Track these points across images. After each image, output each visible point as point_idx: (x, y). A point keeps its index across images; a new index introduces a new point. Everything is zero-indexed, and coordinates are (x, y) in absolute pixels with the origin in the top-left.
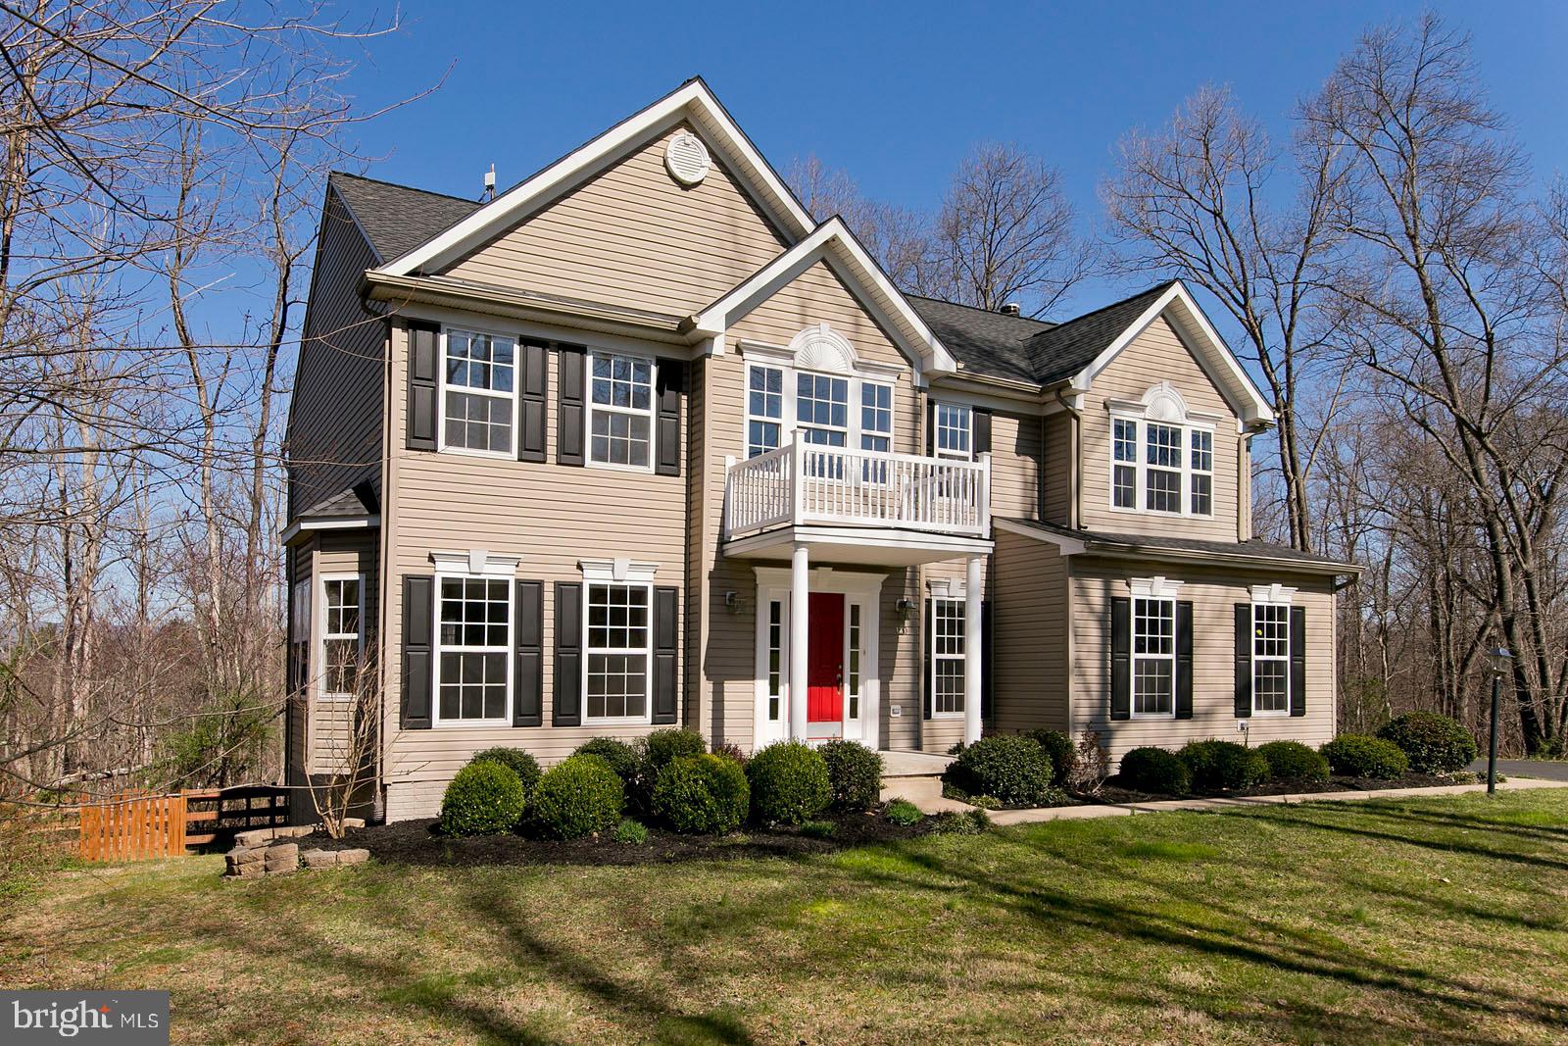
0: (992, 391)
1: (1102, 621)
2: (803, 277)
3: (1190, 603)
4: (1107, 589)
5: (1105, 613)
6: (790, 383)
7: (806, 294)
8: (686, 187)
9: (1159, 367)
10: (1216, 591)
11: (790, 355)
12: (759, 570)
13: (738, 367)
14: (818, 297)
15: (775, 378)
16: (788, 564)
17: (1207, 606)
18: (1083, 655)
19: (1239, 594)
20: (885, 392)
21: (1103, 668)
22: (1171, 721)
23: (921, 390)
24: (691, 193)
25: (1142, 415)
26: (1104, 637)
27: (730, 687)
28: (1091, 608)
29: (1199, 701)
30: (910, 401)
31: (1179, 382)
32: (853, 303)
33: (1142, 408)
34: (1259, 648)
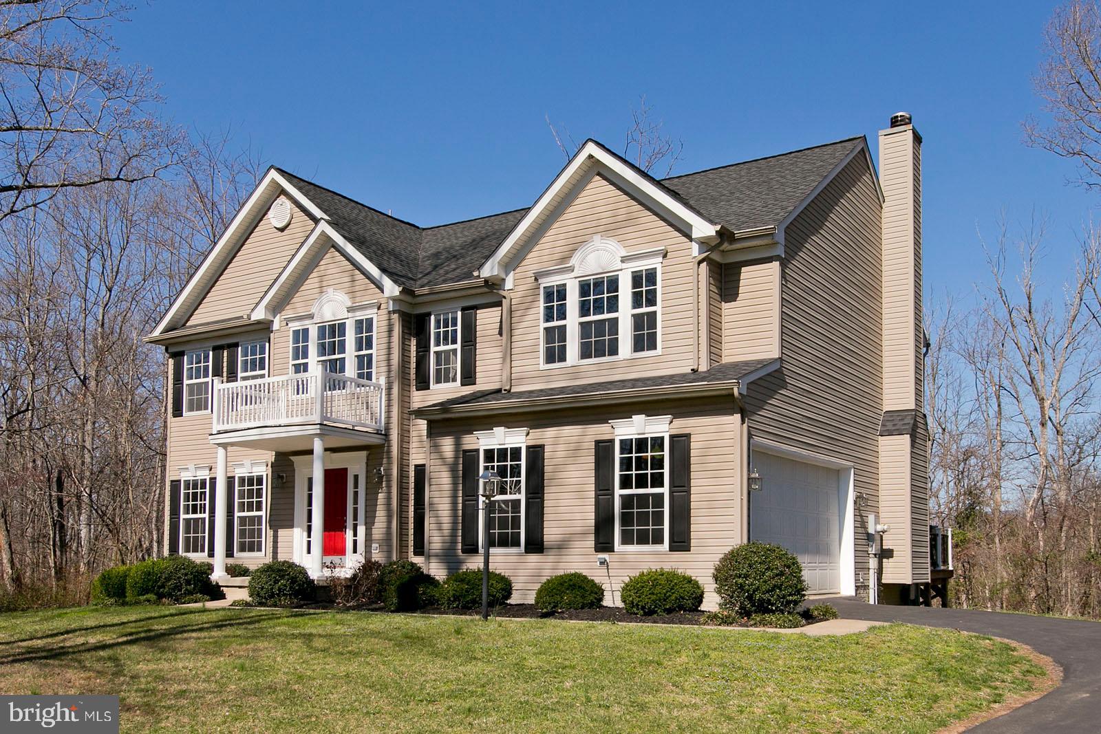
0: (463, 293)
1: (453, 470)
2: (322, 263)
3: (542, 447)
4: (458, 444)
5: (455, 464)
6: (313, 333)
7: (322, 273)
8: (282, 230)
9: (594, 224)
10: (570, 432)
11: (311, 317)
12: (292, 458)
13: (286, 334)
14: (329, 272)
15: (306, 331)
16: (311, 452)
17: (561, 447)
18: (436, 500)
19: (600, 431)
20: (370, 321)
21: (454, 509)
22: (520, 555)
23: (394, 312)
24: (286, 232)
25: (573, 275)
26: (455, 484)
27: (281, 532)
28: (444, 462)
29: (551, 533)
30: (385, 323)
31: (612, 229)
32: (351, 267)
33: (572, 269)
34: (626, 483)
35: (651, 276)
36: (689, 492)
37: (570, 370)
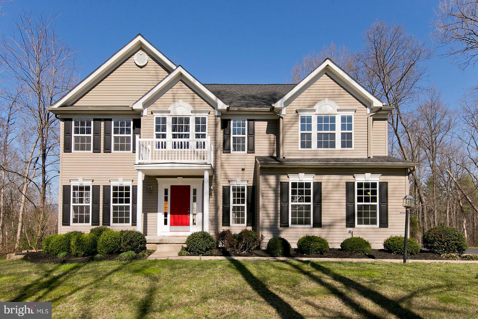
0: (251, 113)
1: (275, 191)
2: (174, 87)
3: (321, 183)
4: (278, 179)
5: (277, 188)
6: (169, 121)
7: (175, 92)
8: (141, 67)
9: (324, 94)
10: (335, 178)
11: (169, 112)
12: (157, 179)
13: (151, 118)
14: (179, 92)
15: (164, 119)
17: (330, 184)
18: (266, 203)
20: (204, 119)
21: (276, 208)
22: (311, 228)
23: (218, 116)
24: (143, 69)
25: (315, 113)
26: (276, 197)
27: (149, 215)
28: (270, 186)
29: (325, 220)
30: (214, 121)
31: (333, 97)
32: (192, 92)
33: (315, 110)
34: (360, 200)
35: (350, 119)
36: (387, 205)
37: (313, 152)
